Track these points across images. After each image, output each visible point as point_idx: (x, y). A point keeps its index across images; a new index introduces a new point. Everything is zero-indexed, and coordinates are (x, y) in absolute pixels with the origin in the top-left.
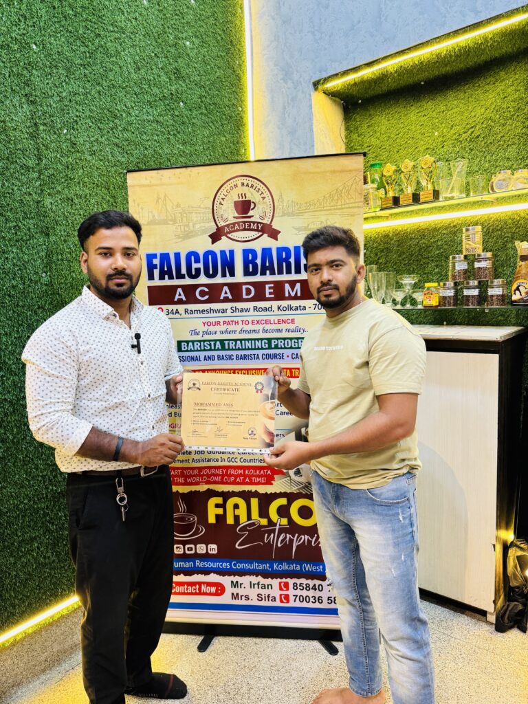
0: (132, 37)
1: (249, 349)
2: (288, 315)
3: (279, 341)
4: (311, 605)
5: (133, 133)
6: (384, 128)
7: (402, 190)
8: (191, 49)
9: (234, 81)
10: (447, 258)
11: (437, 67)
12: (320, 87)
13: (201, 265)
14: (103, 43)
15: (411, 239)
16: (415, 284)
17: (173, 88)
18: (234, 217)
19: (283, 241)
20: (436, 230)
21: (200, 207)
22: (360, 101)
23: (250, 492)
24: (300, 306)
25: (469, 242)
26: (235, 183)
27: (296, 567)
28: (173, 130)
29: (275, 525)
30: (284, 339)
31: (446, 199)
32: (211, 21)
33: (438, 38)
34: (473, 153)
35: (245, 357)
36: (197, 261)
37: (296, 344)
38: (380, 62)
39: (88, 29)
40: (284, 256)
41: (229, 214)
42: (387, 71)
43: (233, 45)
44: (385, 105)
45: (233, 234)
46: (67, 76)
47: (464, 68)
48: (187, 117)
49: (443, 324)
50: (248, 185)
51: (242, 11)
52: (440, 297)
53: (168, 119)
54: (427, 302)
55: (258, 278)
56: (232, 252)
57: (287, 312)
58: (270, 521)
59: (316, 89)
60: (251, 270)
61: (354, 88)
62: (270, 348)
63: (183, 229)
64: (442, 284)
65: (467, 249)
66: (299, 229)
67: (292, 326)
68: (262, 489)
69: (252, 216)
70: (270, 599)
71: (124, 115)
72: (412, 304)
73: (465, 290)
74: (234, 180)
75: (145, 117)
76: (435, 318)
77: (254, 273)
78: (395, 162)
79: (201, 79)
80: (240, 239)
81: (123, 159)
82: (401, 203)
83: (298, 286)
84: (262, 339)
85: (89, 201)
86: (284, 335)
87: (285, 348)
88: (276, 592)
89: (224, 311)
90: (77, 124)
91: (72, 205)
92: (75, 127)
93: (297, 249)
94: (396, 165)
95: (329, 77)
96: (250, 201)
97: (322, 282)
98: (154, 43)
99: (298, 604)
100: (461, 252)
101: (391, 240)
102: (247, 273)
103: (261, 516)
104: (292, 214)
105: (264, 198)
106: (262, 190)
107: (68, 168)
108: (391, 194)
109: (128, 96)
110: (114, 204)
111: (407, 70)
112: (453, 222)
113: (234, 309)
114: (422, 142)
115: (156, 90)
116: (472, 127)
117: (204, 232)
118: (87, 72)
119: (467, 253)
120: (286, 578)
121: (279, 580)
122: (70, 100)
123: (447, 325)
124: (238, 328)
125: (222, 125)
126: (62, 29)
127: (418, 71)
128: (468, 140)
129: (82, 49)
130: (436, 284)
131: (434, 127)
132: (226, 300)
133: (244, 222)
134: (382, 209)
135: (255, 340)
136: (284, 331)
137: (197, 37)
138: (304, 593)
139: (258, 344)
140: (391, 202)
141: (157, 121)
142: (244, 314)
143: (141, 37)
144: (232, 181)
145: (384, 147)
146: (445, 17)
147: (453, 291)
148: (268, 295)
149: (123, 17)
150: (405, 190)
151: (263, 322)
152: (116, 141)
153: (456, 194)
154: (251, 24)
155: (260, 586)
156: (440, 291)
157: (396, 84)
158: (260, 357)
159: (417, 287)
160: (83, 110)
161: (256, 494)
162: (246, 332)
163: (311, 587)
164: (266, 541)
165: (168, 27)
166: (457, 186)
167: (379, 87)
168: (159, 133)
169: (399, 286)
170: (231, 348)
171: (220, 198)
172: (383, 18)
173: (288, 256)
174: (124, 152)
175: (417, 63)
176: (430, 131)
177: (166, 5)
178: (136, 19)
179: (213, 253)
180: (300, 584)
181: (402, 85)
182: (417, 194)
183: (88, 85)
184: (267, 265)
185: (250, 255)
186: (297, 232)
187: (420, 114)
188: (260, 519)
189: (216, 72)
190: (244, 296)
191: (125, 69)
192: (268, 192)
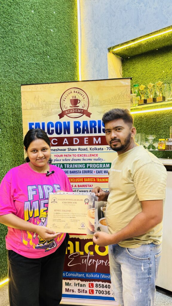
0: (26, 26)
1: (76, 168)
3: (91, 164)
4: (104, 295)
5: (25, 68)
6: (139, 69)
7: (148, 97)
8: (53, 33)
9: (73, 47)
10: (169, 127)
11: (164, 42)
12: (111, 51)
13: (54, 129)
14: (12, 28)
15: (152, 119)
16: (154, 139)
17: (44, 49)
18: (70, 107)
19: (93, 118)
20: (163, 115)
21: (54, 102)
22: (129, 58)
23: (75, 238)
24: (100, 148)
26: (71, 91)
27: (97, 276)
28: (44, 68)
29: (87, 255)
30: (93, 164)
31: (169, 101)
32: (63, 21)
33: (164, 28)
35: (74, 172)
36: (52, 126)
37: (99, 166)
38: (138, 39)
39: (6, 22)
40: (93, 125)
41: (68, 105)
42: (141, 44)
43: (73, 33)
44: (140, 59)
45: (70, 114)
48: (50, 62)
49: (167, 158)
50: (77, 92)
51: (77, 18)
52: (166, 146)
53: (42, 63)
54: (160, 148)
55: (81, 135)
56: (69, 123)
57: (94, 151)
58: (85, 253)
59: (109, 52)
60: (77, 131)
61: (126, 51)
62: (86, 168)
63: (46, 112)
64: (167, 139)
66: (100, 113)
67: (96, 158)
68: (81, 237)
69: (79, 106)
70: (84, 292)
71: (21, 60)
72: (153, 149)
74: (70, 90)
75: (31, 62)
76: (163, 155)
77: (79, 132)
78: (145, 84)
79: (57, 46)
80: (73, 117)
81: (20, 80)
82: (147, 102)
83: (100, 139)
84: (82, 164)
85: (3, 98)
86: (93, 162)
87: (93, 168)
88: (87, 288)
89: (64, 150)
93: (99, 122)
95: (115, 46)
96: (77, 100)
97: (111, 138)
98: (36, 29)
99: (98, 295)
101: (143, 119)
102: (76, 132)
103: (80, 250)
104: (96, 106)
105: (84, 98)
106: (83, 94)
108: (143, 98)
109: (23, 52)
110: (15, 100)
111: (150, 43)
113: (69, 149)
114: (157, 76)
115: (36, 50)
117: (56, 113)
118: (4, 40)
120: (92, 282)
121: (89, 282)
123: (169, 158)
124: (71, 158)
125: (67, 67)
127: (155, 44)
130: (164, 139)
131: (163, 69)
132: (66, 145)
133: (75, 109)
134: (139, 105)
135: (79, 164)
136: (93, 160)
137: (56, 28)
138: (101, 289)
139: (81, 166)
140: (143, 102)
141: (36, 64)
142: (74, 151)
143: (30, 26)
144: (69, 90)
146: (168, 19)
148: (85, 143)
149: (22, 17)
150: (149, 97)
151: (83, 155)
152: (17, 71)
154: (81, 23)
155: (80, 285)
156: (166, 143)
157: (145, 49)
158: (81, 172)
159: (155, 140)
160: (2, 57)
161: (78, 240)
162: (75, 160)
163: (104, 286)
164: (83, 263)
165: (43, 23)
167: (138, 51)
168: (37, 69)
169: (147, 140)
170: (67, 167)
171: (64, 98)
172: (139, 20)
173: (95, 125)
174: (20, 76)
175: (155, 40)
176: (161, 70)
177: (42, 13)
178: (28, 18)
179: (60, 123)
180: (99, 284)
181: (148, 50)
182: (155, 99)
183: (4, 46)
184: (85, 129)
185: (77, 124)
186: (99, 114)
187: (156, 63)
188: (80, 252)
189: (64, 43)
190: (74, 143)
191: (22, 40)
192: (86, 96)
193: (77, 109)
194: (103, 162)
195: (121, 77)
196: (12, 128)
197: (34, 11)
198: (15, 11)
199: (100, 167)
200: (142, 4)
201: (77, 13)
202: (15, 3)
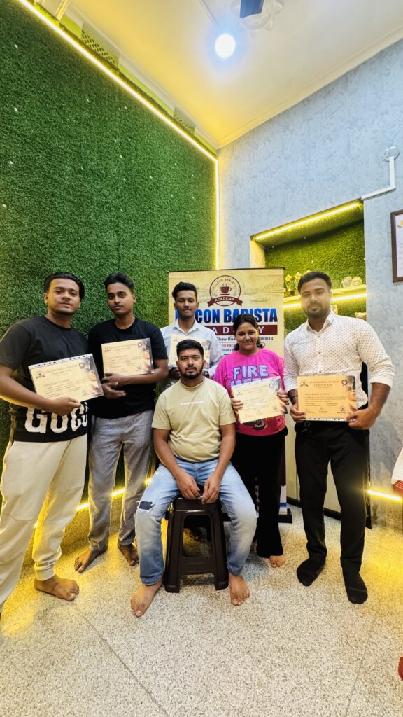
0: (165, 210)
5: (163, 254)
6: (285, 260)
8: (191, 219)
9: (211, 235)
11: (313, 230)
14: (152, 212)
17: (182, 235)
18: (220, 294)
19: (244, 306)
21: (203, 289)
22: (273, 247)
26: (222, 279)
28: (181, 255)
33: (314, 215)
36: (201, 314)
38: (284, 226)
39: (146, 205)
41: (218, 293)
42: (287, 232)
44: (286, 249)
45: (219, 302)
48: (188, 250)
50: (228, 280)
53: (179, 249)
56: (218, 311)
59: (252, 240)
60: (228, 319)
61: (271, 240)
69: (230, 294)
71: (159, 245)
74: (221, 277)
75: (168, 247)
77: (229, 321)
80: (223, 305)
94: (292, 276)
95: (259, 234)
96: (228, 287)
98: (175, 214)
102: (225, 321)
105: (235, 286)
106: (234, 282)
108: (289, 290)
109: (161, 237)
111: (297, 231)
116: (331, 258)
117: (204, 301)
125: (204, 255)
127: (303, 232)
128: (329, 264)
131: (311, 259)
133: (225, 297)
134: (286, 298)
137: (194, 213)
140: (290, 294)
141: (174, 250)
143: (169, 211)
149: (161, 201)
157: (292, 238)
165: (182, 208)
167: (283, 240)
168: (174, 255)
171: (214, 285)
172: (286, 206)
175: (303, 227)
176: (309, 260)
177: (181, 198)
178: (167, 202)
179: (209, 311)
181: (295, 239)
185: (228, 313)
186: (251, 302)
187: (304, 252)
190: (224, 332)
191: (161, 224)
192: (237, 283)
193: (228, 297)
195: (263, 267)
197: (174, 195)
198: (155, 194)
200: (289, 190)
202: (155, 187)
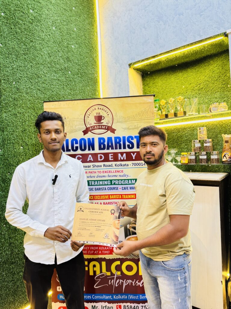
0: (48, 42)
1: (101, 185)
2: (120, 168)
3: (116, 181)
7: (169, 111)
8: (74, 49)
9: (94, 63)
10: (190, 141)
11: (183, 59)
12: (132, 66)
13: (78, 145)
14: (34, 45)
15: (173, 133)
16: (176, 153)
17: (66, 65)
18: (94, 123)
19: (117, 134)
20: (185, 129)
21: (78, 118)
22: (149, 73)
23: (101, 259)
25: (201, 134)
26: (95, 108)
27: (125, 297)
28: (66, 84)
29: (114, 275)
30: (118, 180)
31: (189, 115)
32: (83, 37)
33: (184, 46)
34: (200, 95)
35: (99, 189)
37: (124, 182)
38: (158, 56)
39: (27, 38)
40: (118, 141)
41: (92, 122)
42: (161, 60)
43: (93, 48)
44: (160, 74)
45: (94, 131)
46: (16, 58)
47: (195, 59)
48: (72, 78)
49: (190, 171)
50: (101, 109)
51: (97, 34)
52: (189, 159)
53: (63, 78)
54: (183, 162)
55: (106, 151)
56: (93, 139)
57: (120, 167)
58: (112, 273)
59: (130, 67)
60: (102, 147)
61: (147, 67)
62: (111, 184)
63: (70, 129)
64: (189, 153)
65: (200, 138)
67: (122, 174)
68: (108, 257)
69: (103, 123)
71: (43, 76)
72: (175, 162)
73: (200, 156)
74: (94, 106)
76: (186, 169)
77: (104, 149)
78: (165, 99)
79: (79, 62)
80: (97, 133)
81: (42, 96)
82: (169, 117)
83: (125, 155)
84: (107, 180)
85: (25, 115)
86: (118, 178)
87: (119, 184)
89: (89, 167)
90: (20, 80)
91: (16, 117)
92: (19, 81)
93: (124, 138)
94: (166, 100)
95: (136, 62)
96: (102, 116)
97: (146, 152)
98: (58, 46)
100: (197, 139)
102: (100, 148)
103: (107, 271)
104: (120, 122)
105: (108, 115)
106: (107, 111)
107: (15, 100)
108: (164, 113)
109: (45, 68)
111: (170, 60)
112: (192, 125)
113: (94, 166)
114: (177, 91)
115: (58, 66)
116: (199, 84)
117: (80, 130)
118: (26, 57)
119: (200, 139)
120: (120, 303)
121: (116, 304)
122: (17, 69)
123: (192, 171)
124: (96, 175)
125: (88, 82)
126: (15, 38)
128: (198, 89)
129: (24, 47)
130: (186, 153)
131: (183, 84)
132: (90, 161)
133: (99, 125)
135: (104, 180)
136: (118, 176)
137: (77, 44)
139: (106, 183)
140: (165, 116)
141: (58, 79)
142: (99, 168)
143: (52, 43)
144: (93, 107)
145: (160, 92)
146: (186, 37)
147: (194, 156)
148: (110, 159)
149: (43, 34)
150: (170, 111)
151: (108, 172)
152: (39, 88)
153: (194, 113)
154: (101, 39)
155: (107, 308)
156: (189, 156)
157: (165, 65)
158: (107, 189)
160: (24, 74)
161: (104, 260)
162: (100, 176)
164: (110, 284)
165: (64, 39)
166: (194, 110)
167: (158, 67)
168: (59, 85)
169: (169, 154)
170: (92, 184)
171: (88, 114)
172: (159, 38)
173: (120, 141)
174: (42, 92)
175: (175, 57)
176: (181, 85)
177: (63, 30)
178: (49, 35)
179: (84, 140)
180: (127, 306)
181: (168, 66)
182: (176, 113)
183: (26, 63)
184: (110, 145)
185: (102, 140)
186: (124, 130)
187: (176, 78)
188: (106, 272)
189: (85, 59)
190: (99, 160)
191: (44, 56)
192: (110, 112)
193: (102, 125)
194: (128, 178)
196: (35, 145)
197: (56, 28)
198: (36, 28)
199: (126, 184)
200: (161, 23)
201: (97, 29)
202: (36, 21)
